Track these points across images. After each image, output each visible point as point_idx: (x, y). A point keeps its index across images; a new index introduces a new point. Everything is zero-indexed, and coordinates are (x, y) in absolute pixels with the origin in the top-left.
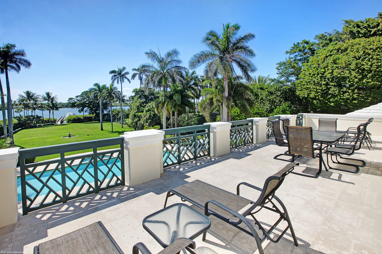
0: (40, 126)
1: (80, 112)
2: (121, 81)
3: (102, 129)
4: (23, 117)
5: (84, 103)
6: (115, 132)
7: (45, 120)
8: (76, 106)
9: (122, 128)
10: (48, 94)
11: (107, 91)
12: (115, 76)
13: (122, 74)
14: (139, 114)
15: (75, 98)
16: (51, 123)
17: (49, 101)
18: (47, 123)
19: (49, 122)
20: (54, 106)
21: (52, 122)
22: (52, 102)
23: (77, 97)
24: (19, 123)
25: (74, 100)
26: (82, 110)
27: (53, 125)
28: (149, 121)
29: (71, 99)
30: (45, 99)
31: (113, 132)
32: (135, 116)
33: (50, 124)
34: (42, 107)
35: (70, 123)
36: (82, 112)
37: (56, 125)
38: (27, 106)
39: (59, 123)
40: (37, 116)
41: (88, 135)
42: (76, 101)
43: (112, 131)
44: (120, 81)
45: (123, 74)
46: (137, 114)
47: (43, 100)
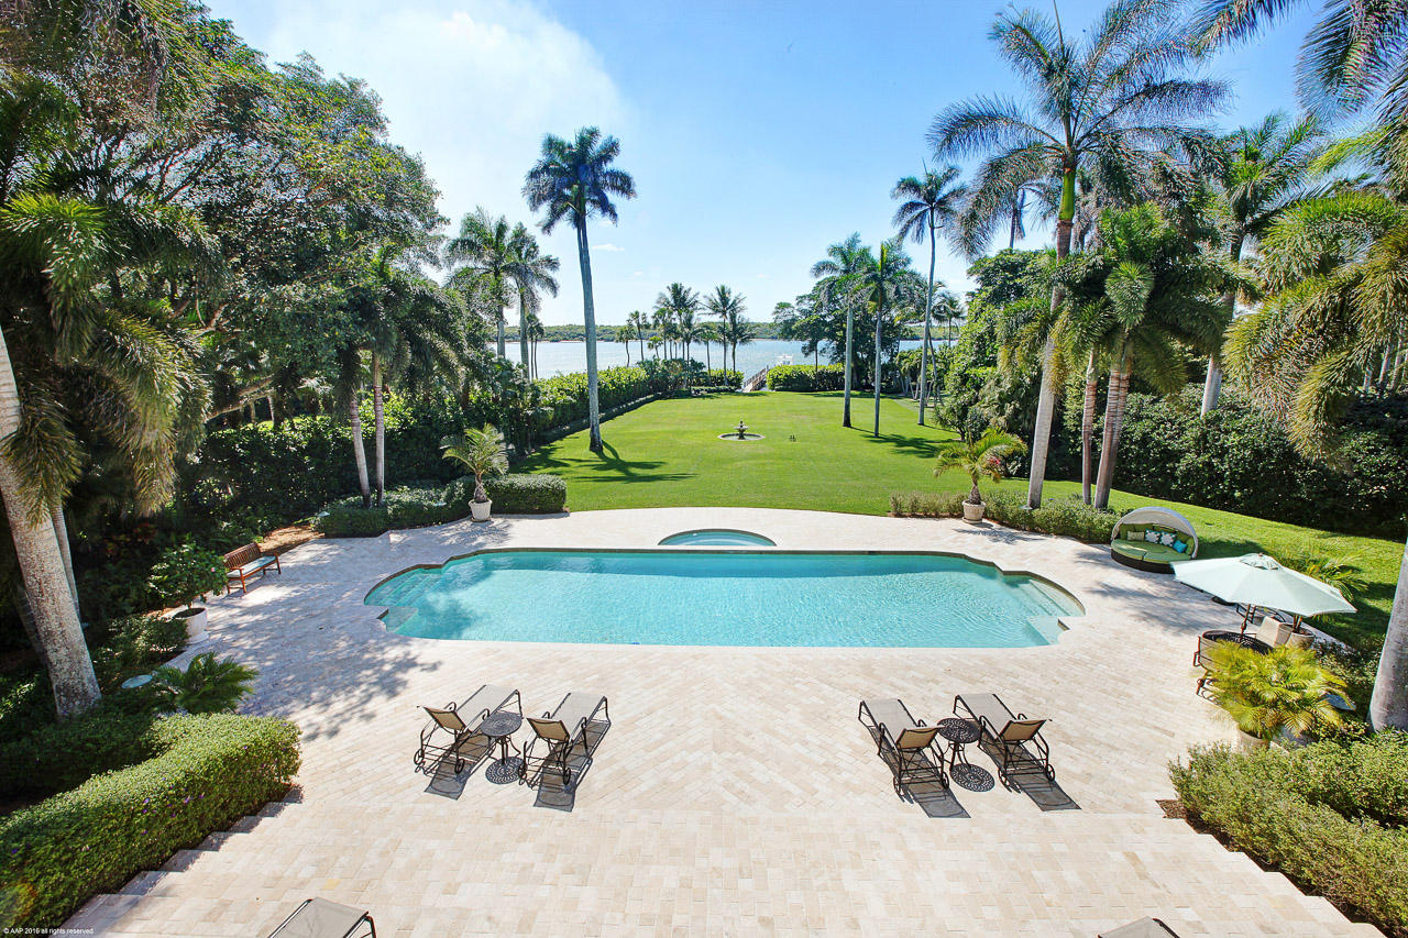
0: (698, 395)
1: (807, 354)
2: (933, 228)
3: (847, 423)
4: (660, 362)
5: (821, 322)
6: (887, 440)
7: (713, 373)
8: (795, 332)
9: (922, 424)
10: (723, 293)
11: (869, 271)
12: (912, 206)
13: (940, 196)
14: (981, 371)
15: (794, 303)
16: (728, 384)
17: (724, 313)
18: (719, 384)
19: (722, 383)
20: (737, 334)
21: (731, 383)
22: (733, 317)
23: (801, 299)
24: (651, 381)
25: (790, 310)
26: (813, 347)
27: (732, 391)
28: (1009, 409)
29: (782, 306)
30: (715, 308)
31: (877, 437)
32: (965, 378)
33: (725, 390)
34: (704, 335)
35: (777, 390)
36: (813, 355)
37: (738, 394)
38: (671, 331)
39: (748, 388)
40: (693, 361)
41: (793, 438)
42: (797, 314)
43: (877, 435)
44: (928, 229)
45: (945, 197)
46: (972, 371)
47: (711, 311)
